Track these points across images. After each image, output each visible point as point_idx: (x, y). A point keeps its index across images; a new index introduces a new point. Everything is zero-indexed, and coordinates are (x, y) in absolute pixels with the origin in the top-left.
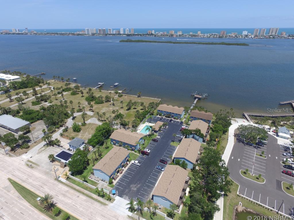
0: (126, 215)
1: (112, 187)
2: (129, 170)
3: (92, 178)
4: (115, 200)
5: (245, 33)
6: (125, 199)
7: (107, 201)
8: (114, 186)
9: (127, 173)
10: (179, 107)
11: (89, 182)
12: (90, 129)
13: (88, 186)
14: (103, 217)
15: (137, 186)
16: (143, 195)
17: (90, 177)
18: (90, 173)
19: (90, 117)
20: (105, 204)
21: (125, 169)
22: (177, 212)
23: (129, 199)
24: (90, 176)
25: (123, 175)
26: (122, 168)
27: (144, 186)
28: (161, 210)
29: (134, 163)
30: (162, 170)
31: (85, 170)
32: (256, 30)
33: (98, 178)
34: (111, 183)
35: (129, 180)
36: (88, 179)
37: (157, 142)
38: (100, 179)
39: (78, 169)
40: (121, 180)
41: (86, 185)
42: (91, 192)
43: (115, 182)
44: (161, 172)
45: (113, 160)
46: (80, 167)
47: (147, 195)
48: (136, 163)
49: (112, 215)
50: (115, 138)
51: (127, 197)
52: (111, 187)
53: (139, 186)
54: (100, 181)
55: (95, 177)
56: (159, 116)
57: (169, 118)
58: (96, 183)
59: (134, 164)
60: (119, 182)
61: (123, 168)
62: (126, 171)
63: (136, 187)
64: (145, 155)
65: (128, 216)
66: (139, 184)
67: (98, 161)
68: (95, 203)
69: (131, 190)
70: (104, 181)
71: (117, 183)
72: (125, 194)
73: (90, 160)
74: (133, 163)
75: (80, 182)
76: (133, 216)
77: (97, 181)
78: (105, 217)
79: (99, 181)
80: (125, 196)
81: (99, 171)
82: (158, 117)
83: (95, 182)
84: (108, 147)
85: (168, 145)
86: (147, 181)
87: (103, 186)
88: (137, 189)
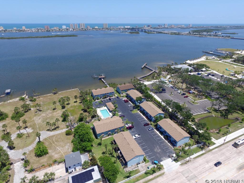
0: (179, 165)
2: (139, 144)
5: (64, 27)
7: (160, 171)
9: (141, 146)
10: (101, 89)
13: (136, 177)
14: (174, 180)
16: (167, 149)
20: (163, 174)
27: (160, 145)
29: (135, 138)
32: (71, 24)
35: (148, 149)
37: (124, 117)
40: (145, 153)
42: (144, 178)
44: (154, 131)
45: (131, 143)
47: (169, 147)
48: (138, 136)
49: (175, 174)
51: (164, 158)
52: (148, 162)
53: (158, 147)
56: (97, 100)
57: (106, 98)
59: (137, 138)
63: (157, 149)
65: (180, 165)
66: (156, 146)
68: (157, 180)
69: (159, 153)
76: (182, 163)
77: (135, 168)
78: (174, 179)
81: (133, 159)
85: (133, 114)
86: (157, 141)
87: (143, 167)
88: (160, 149)
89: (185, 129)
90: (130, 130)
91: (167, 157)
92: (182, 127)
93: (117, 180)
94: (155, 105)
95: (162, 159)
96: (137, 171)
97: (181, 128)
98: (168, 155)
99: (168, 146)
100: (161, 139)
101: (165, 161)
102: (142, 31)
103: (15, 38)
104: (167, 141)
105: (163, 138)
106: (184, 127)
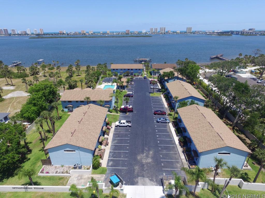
1: (103, 172)
2: (117, 136)
3: (48, 173)
4: (126, 196)
5: (144, 31)
6: (143, 185)
8: (106, 170)
9: (116, 141)
11: (42, 183)
12: (15, 104)
13: (45, 193)
15: (149, 154)
16: (170, 164)
17: (42, 172)
18: (40, 163)
19: (9, 92)
21: (110, 137)
22: (246, 168)
23: (152, 182)
24: (43, 170)
25: (112, 145)
26: (104, 136)
27: (160, 151)
28: (221, 175)
30: (166, 123)
31: (24, 162)
33: (62, 166)
34: (96, 166)
35: (127, 150)
36: (39, 177)
37: (132, 97)
38: (69, 167)
39: (5, 161)
40: (113, 154)
41: (36, 193)
43: (104, 162)
44: (167, 125)
45: (87, 123)
46: (10, 154)
48: (124, 123)
50: (70, 98)
51: (147, 180)
52: (101, 173)
53: (151, 153)
54: (72, 171)
55: (56, 167)
58: (61, 178)
59: (120, 126)
60: (111, 160)
61: (106, 136)
62: (114, 140)
63: (147, 156)
64: (128, 113)
66: (149, 150)
67: (48, 140)
69: (143, 165)
70: (80, 168)
71: (108, 163)
72: (138, 176)
73: (31, 143)
74: (117, 126)
75: (16, 192)
77: (62, 173)
79: (67, 172)
80: (140, 179)
81: (63, 150)
82: (114, 78)
83: (58, 176)
84: (60, 118)
85: (149, 97)
86: (159, 142)
87: (81, 179)
88: (152, 158)
89: (249, 141)
90: (124, 113)
91: (156, 181)
92: (243, 136)
93: (10, 179)
94: (201, 94)
95: (139, 181)
96: (61, 181)
97: (238, 136)
98: (161, 177)
99: (176, 159)
100: (172, 142)
101: (144, 186)
102: (238, 34)
103: (95, 37)
104: (180, 149)
105: (177, 142)
106: (247, 137)
